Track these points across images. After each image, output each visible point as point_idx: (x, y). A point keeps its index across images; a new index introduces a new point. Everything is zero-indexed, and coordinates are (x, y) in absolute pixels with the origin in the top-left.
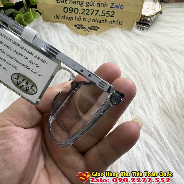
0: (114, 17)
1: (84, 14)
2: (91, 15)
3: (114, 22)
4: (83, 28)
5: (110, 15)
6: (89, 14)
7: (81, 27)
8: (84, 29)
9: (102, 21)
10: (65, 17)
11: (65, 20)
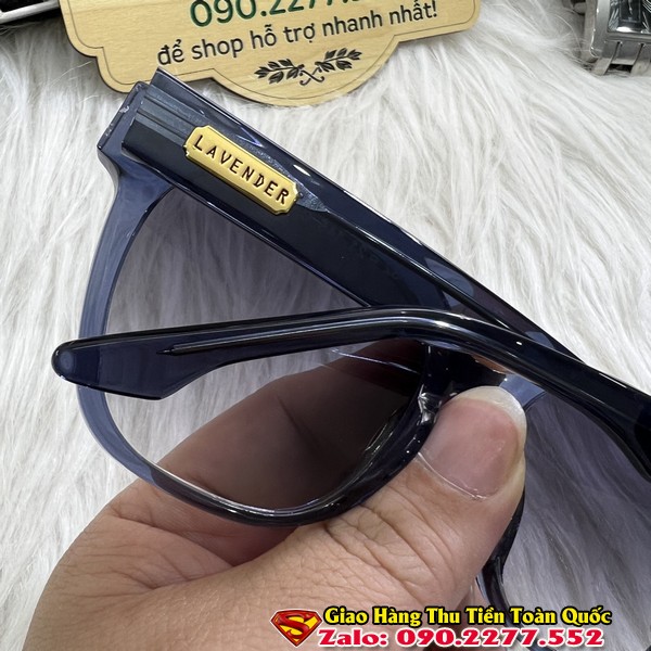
1: (283, 11)
2: (311, 6)
3: (407, 14)
4: (296, 71)
6: (301, 8)
7: (286, 72)
9: (361, 19)
10: (205, 46)
11: (211, 59)
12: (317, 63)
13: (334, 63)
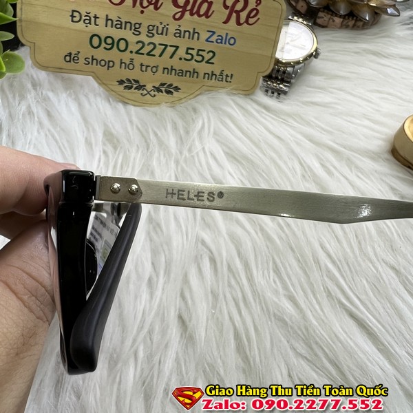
0: (213, 63)
1: (143, 54)
2: (160, 56)
3: (214, 76)
4: (140, 87)
5: (206, 60)
6: (154, 55)
7: (135, 86)
8: (141, 91)
9: (187, 72)
10: (93, 59)
11: (94, 67)
12: (154, 87)
13: (163, 89)
